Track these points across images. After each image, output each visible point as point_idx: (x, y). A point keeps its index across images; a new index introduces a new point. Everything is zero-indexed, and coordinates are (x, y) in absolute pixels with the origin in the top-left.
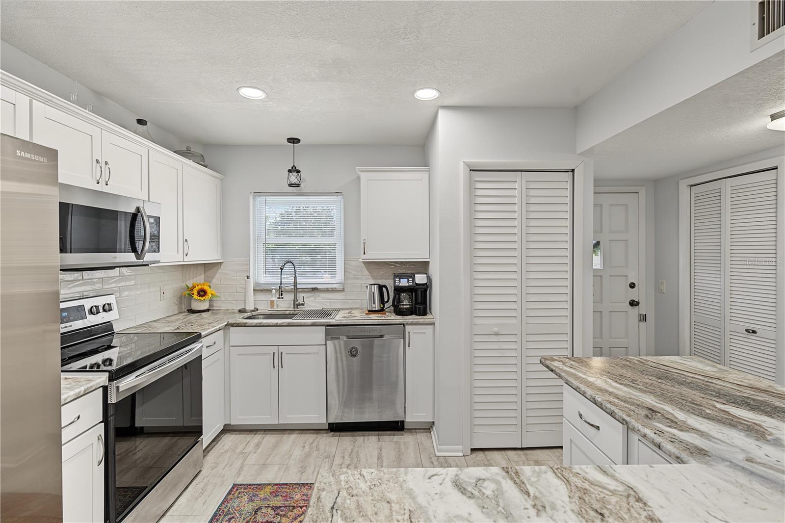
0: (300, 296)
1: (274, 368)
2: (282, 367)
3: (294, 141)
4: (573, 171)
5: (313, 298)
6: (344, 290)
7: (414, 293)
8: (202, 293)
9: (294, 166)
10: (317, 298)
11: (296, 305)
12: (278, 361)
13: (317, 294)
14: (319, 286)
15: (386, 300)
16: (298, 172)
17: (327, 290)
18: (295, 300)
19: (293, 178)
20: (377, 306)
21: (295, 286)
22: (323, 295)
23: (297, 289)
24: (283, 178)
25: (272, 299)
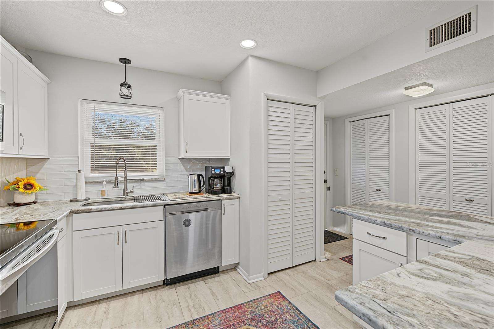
0: (129, 186)
1: (118, 244)
2: (126, 243)
3: (125, 61)
4: (315, 106)
5: (139, 187)
6: (165, 180)
7: (223, 179)
8: (29, 186)
9: (125, 81)
10: (143, 187)
11: (125, 193)
12: (122, 238)
13: (143, 183)
14: (145, 178)
15: (202, 184)
16: (129, 86)
17: (151, 181)
18: (125, 189)
19: (125, 91)
20: (196, 190)
21: (125, 178)
22: (147, 184)
23: (127, 180)
24: (115, 92)
25: (103, 189)
